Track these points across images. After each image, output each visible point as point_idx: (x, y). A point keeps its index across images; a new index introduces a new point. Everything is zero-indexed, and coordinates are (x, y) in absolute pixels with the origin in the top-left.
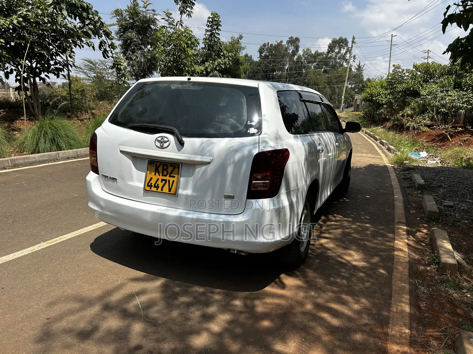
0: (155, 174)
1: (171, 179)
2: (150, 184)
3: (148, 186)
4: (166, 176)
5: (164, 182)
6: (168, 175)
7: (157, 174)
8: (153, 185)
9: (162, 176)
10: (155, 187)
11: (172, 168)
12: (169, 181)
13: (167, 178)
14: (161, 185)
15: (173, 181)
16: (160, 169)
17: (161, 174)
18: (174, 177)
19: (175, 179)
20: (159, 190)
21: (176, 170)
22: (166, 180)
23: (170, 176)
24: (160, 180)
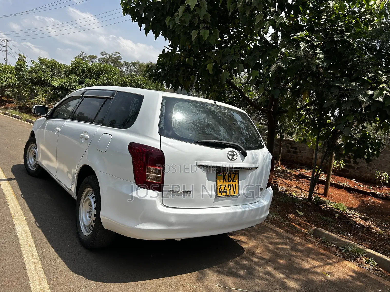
0: (223, 182)
1: (234, 184)
2: (220, 191)
3: (220, 192)
4: (230, 181)
5: (229, 187)
6: (232, 181)
7: (224, 181)
8: (223, 191)
9: (228, 182)
10: (224, 192)
11: (234, 175)
12: (233, 185)
13: (231, 183)
14: (228, 189)
15: (236, 185)
16: (226, 177)
17: (227, 181)
18: (235, 181)
19: (236, 183)
20: (228, 194)
21: (236, 176)
22: (231, 185)
23: (233, 181)
24: (227, 186)
